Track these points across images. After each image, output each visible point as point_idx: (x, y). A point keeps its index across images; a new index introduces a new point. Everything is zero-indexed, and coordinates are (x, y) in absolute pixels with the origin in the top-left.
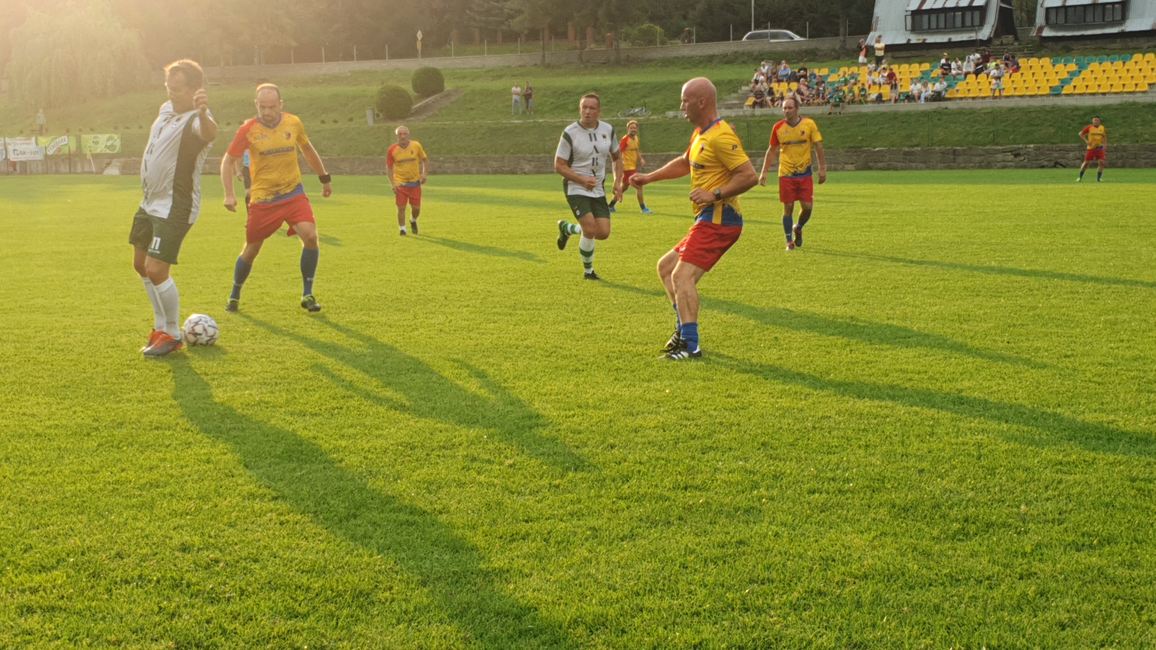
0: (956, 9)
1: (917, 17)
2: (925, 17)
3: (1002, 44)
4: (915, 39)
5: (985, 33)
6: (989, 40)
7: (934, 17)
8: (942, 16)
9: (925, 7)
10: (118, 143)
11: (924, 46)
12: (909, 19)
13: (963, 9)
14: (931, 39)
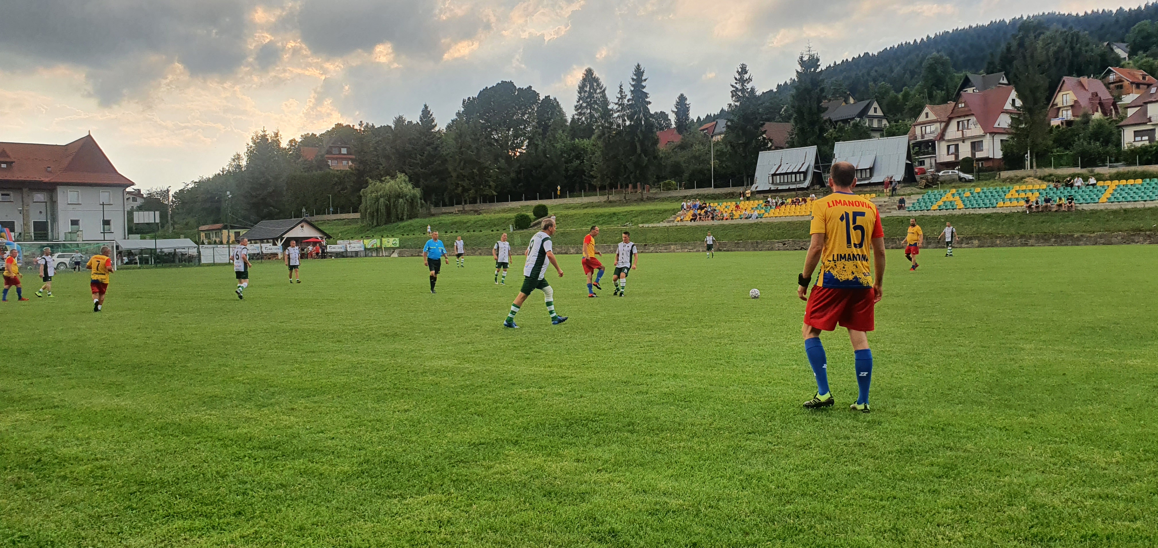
0: (792, 173)
1: (774, 177)
2: (778, 177)
3: (814, 189)
4: (773, 188)
5: (806, 184)
6: (808, 188)
7: (782, 177)
8: (786, 176)
9: (777, 172)
10: (398, 242)
11: (777, 191)
12: (771, 178)
13: (796, 173)
14: (780, 187)
